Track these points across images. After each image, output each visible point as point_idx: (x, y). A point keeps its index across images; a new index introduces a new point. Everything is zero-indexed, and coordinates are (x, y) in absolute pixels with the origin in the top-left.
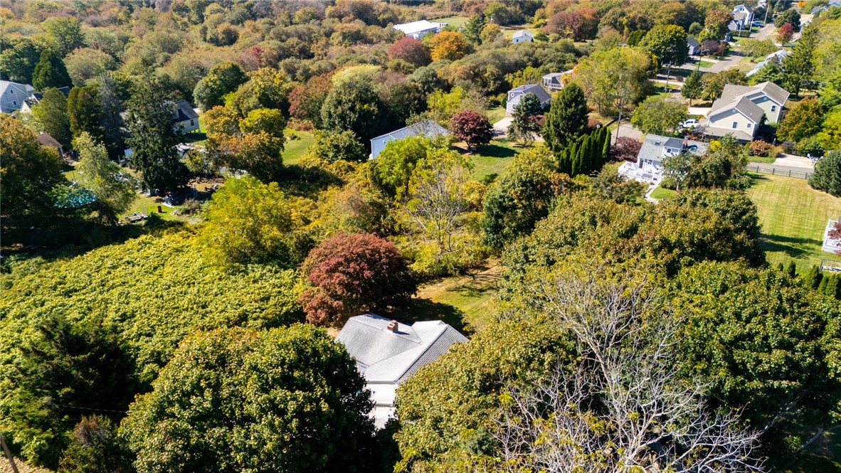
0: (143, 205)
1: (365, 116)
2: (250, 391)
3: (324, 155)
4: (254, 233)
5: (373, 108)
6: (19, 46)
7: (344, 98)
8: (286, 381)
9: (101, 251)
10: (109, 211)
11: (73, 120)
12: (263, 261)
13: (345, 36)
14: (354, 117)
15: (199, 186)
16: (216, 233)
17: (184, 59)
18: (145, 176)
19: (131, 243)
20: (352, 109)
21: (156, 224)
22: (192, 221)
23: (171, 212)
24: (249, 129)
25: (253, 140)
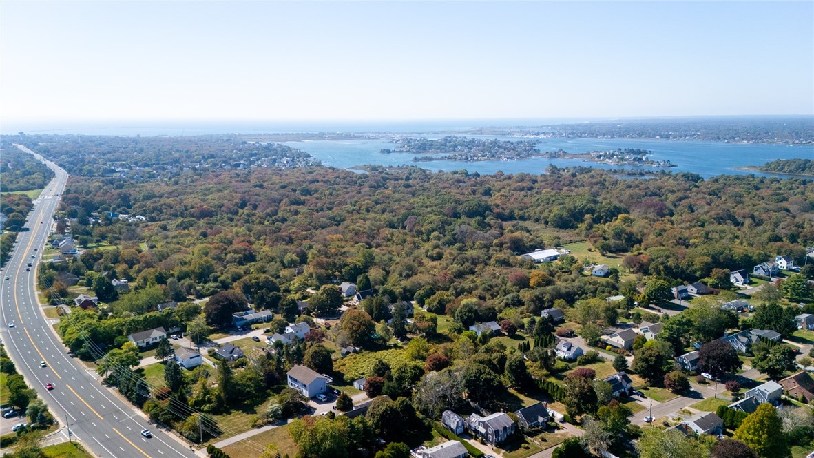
0: (393, 341)
1: (469, 317)
2: (409, 369)
3: (450, 331)
4: (418, 351)
5: (473, 315)
6: (352, 266)
7: (463, 310)
8: (413, 369)
9: (383, 351)
10: (385, 341)
11: (375, 308)
12: (420, 359)
13: (497, 261)
14: (465, 317)
15: (409, 336)
16: (410, 351)
17: (413, 280)
18: (395, 331)
19: (390, 350)
20: (465, 314)
21: (396, 346)
22: (405, 347)
23: (400, 343)
24: (426, 320)
25: (427, 324)
